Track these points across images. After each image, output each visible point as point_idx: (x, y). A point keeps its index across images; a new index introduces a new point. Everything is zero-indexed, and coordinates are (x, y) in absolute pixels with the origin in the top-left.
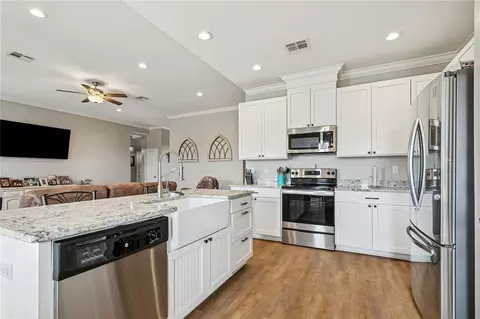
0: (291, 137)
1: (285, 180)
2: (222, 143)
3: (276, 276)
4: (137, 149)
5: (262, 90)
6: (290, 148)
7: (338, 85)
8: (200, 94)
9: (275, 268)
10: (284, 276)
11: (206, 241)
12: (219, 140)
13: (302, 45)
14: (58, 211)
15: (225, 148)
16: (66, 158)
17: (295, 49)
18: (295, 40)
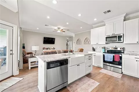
0: (106, 38)
1: (105, 50)
2: (88, 40)
3: (99, 77)
4: (68, 41)
5: (99, 24)
6: (106, 41)
7: (124, 20)
8: (81, 28)
9: (99, 75)
10: (101, 78)
11: (78, 65)
12: (87, 39)
13: (109, 11)
14: (49, 56)
15: (88, 41)
16: (54, 44)
17: (106, 13)
18: (106, 10)
